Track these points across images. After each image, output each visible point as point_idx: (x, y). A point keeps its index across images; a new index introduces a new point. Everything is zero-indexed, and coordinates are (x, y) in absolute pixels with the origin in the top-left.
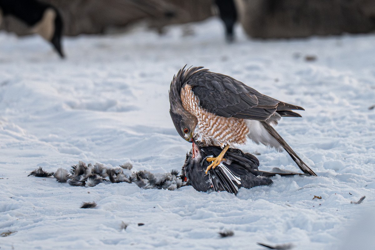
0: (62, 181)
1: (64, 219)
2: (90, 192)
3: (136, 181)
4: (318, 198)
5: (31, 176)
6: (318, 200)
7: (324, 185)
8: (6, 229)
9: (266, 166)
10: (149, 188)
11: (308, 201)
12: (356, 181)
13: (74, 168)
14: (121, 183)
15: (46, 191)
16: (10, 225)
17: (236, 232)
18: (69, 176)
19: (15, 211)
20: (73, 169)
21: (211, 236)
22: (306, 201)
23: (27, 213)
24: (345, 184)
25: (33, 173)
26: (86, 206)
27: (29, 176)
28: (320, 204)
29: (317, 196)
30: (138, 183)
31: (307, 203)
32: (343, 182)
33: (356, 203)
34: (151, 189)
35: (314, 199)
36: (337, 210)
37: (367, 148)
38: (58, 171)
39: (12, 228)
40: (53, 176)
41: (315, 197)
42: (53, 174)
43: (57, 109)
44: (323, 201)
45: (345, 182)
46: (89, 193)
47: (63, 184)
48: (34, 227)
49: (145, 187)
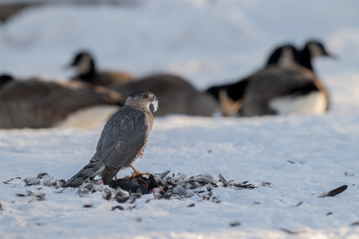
4: (257, 203)
6: (257, 205)
11: (250, 205)
41: (255, 202)
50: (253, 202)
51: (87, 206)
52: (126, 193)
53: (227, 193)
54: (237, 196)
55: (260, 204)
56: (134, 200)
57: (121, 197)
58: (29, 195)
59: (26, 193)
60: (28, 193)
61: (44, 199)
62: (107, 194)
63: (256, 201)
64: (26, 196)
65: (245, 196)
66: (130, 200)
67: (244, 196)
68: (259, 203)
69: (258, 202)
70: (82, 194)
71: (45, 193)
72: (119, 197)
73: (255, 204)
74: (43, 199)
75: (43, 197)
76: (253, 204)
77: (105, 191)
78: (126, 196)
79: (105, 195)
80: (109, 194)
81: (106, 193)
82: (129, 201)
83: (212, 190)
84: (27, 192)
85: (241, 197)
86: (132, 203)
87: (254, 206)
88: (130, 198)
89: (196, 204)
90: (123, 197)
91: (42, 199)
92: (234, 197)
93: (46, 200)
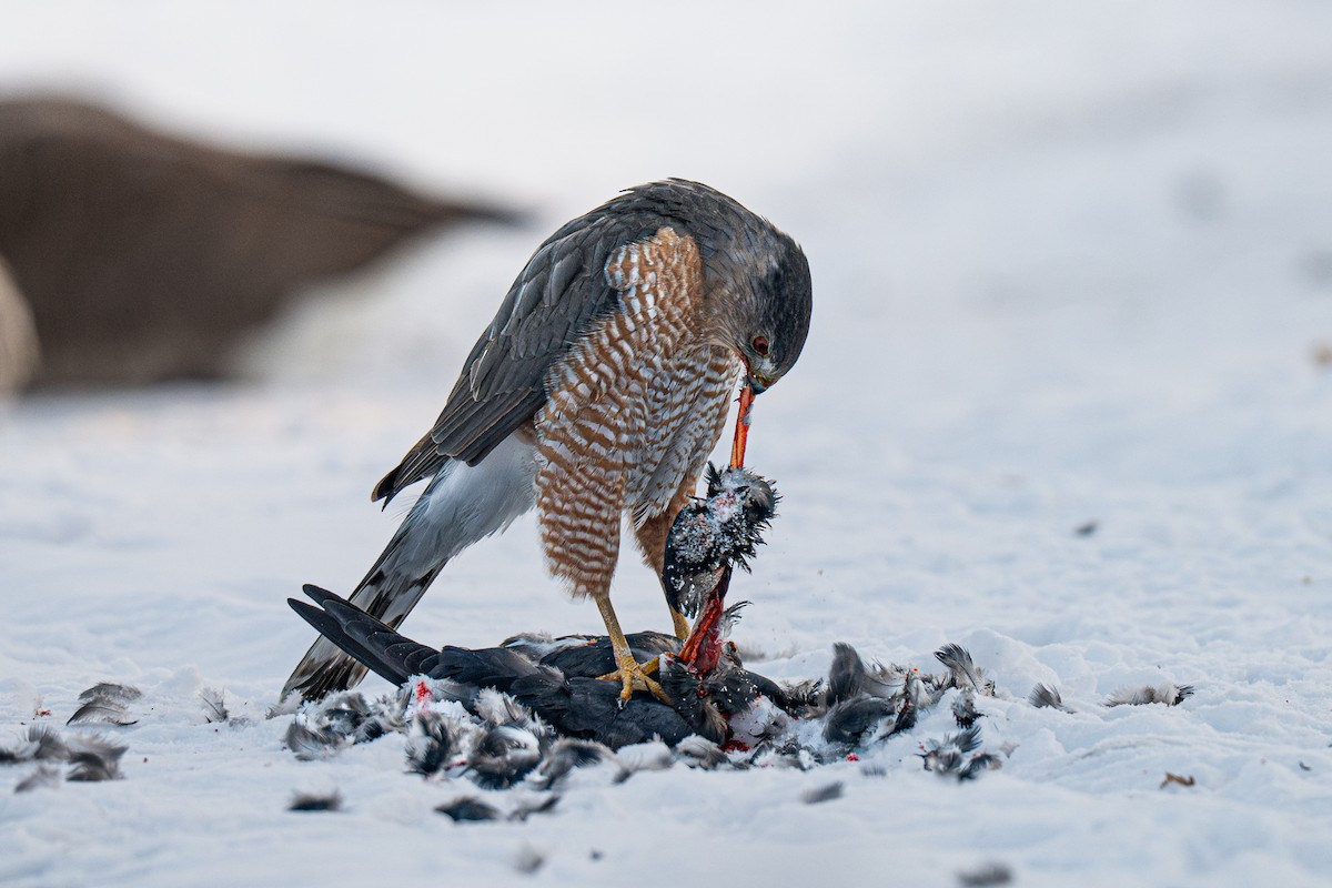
4: (1181, 781)
6: (1183, 789)
11: (1145, 793)
22: (1136, 792)
29: (1176, 775)
35: (1166, 789)
41: (1170, 778)
44: (1200, 793)
50: (1163, 778)
51: (307, 805)
52: (526, 738)
53: (1052, 735)
54: (1098, 745)
55: (1197, 787)
56: (562, 771)
57: (499, 759)
58: (38, 755)
59: (28, 743)
60: (36, 745)
61: (112, 775)
62: (429, 740)
63: (1177, 773)
64: (24, 760)
65: (1134, 746)
66: (541, 774)
67: (1124, 747)
68: (1191, 783)
69: (1187, 778)
70: (307, 748)
71: (119, 746)
72: (491, 761)
73: (1174, 785)
74: (105, 775)
75: (108, 765)
76: (1164, 785)
77: (424, 723)
78: (523, 753)
79: (422, 744)
80: (436, 744)
81: (427, 733)
82: (535, 776)
83: (978, 721)
84: (32, 739)
85: (1109, 752)
86: (548, 785)
87: (1164, 796)
88: (543, 764)
89: (848, 790)
90: (509, 757)
91: (100, 771)
92: (1084, 751)
93: (123, 778)
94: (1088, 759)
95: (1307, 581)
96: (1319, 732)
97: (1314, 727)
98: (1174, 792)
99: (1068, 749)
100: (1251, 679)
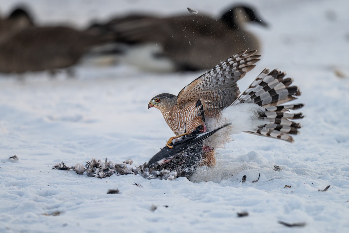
0: (80, 173)
1: (101, 202)
2: (108, 181)
3: (140, 173)
5: (54, 169)
6: (289, 188)
7: (288, 177)
8: (55, 210)
9: (232, 163)
10: (152, 179)
11: (281, 189)
12: (310, 174)
13: (89, 163)
14: (128, 175)
15: (71, 181)
16: (57, 207)
17: (250, 213)
18: (85, 169)
19: (57, 196)
20: (87, 164)
21: (230, 216)
22: (279, 189)
23: (67, 197)
24: (302, 176)
25: (56, 167)
26: (112, 192)
27: (53, 169)
28: (292, 192)
29: (287, 185)
30: (143, 175)
31: (281, 190)
32: (300, 175)
33: (323, 191)
34: (154, 179)
35: (285, 188)
36: (309, 196)
37: (299, 150)
38: (77, 165)
39: (60, 209)
40: (72, 170)
42: (72, 168)
43: (40, 121)
44: (292, 189)
45: (301, 175)
46: (106, 182)
47: (81, 175)
48: (78, 208)
49: (149, 177)
50: (285, 186)
53: (264, 175)
69: (289, 186)
73: (287, 187)
92: (270, 179)
94: (270, 181)
95: (323, 134)
96: (318, 175)
97: (317, 173)
98: (287, 189)
99: (267, 178)
100: (307, 160)
